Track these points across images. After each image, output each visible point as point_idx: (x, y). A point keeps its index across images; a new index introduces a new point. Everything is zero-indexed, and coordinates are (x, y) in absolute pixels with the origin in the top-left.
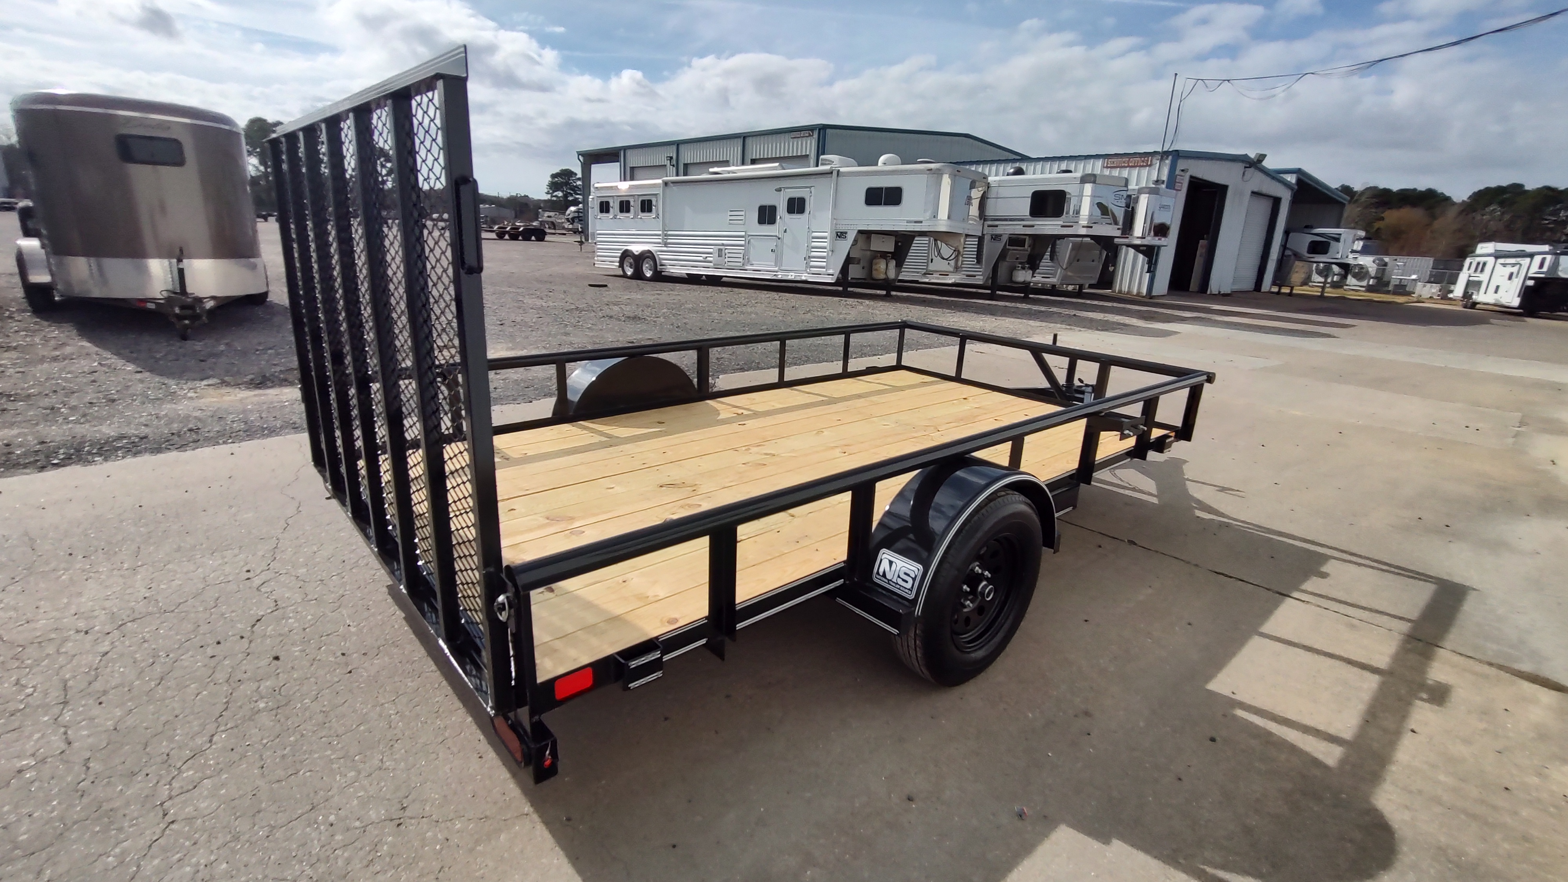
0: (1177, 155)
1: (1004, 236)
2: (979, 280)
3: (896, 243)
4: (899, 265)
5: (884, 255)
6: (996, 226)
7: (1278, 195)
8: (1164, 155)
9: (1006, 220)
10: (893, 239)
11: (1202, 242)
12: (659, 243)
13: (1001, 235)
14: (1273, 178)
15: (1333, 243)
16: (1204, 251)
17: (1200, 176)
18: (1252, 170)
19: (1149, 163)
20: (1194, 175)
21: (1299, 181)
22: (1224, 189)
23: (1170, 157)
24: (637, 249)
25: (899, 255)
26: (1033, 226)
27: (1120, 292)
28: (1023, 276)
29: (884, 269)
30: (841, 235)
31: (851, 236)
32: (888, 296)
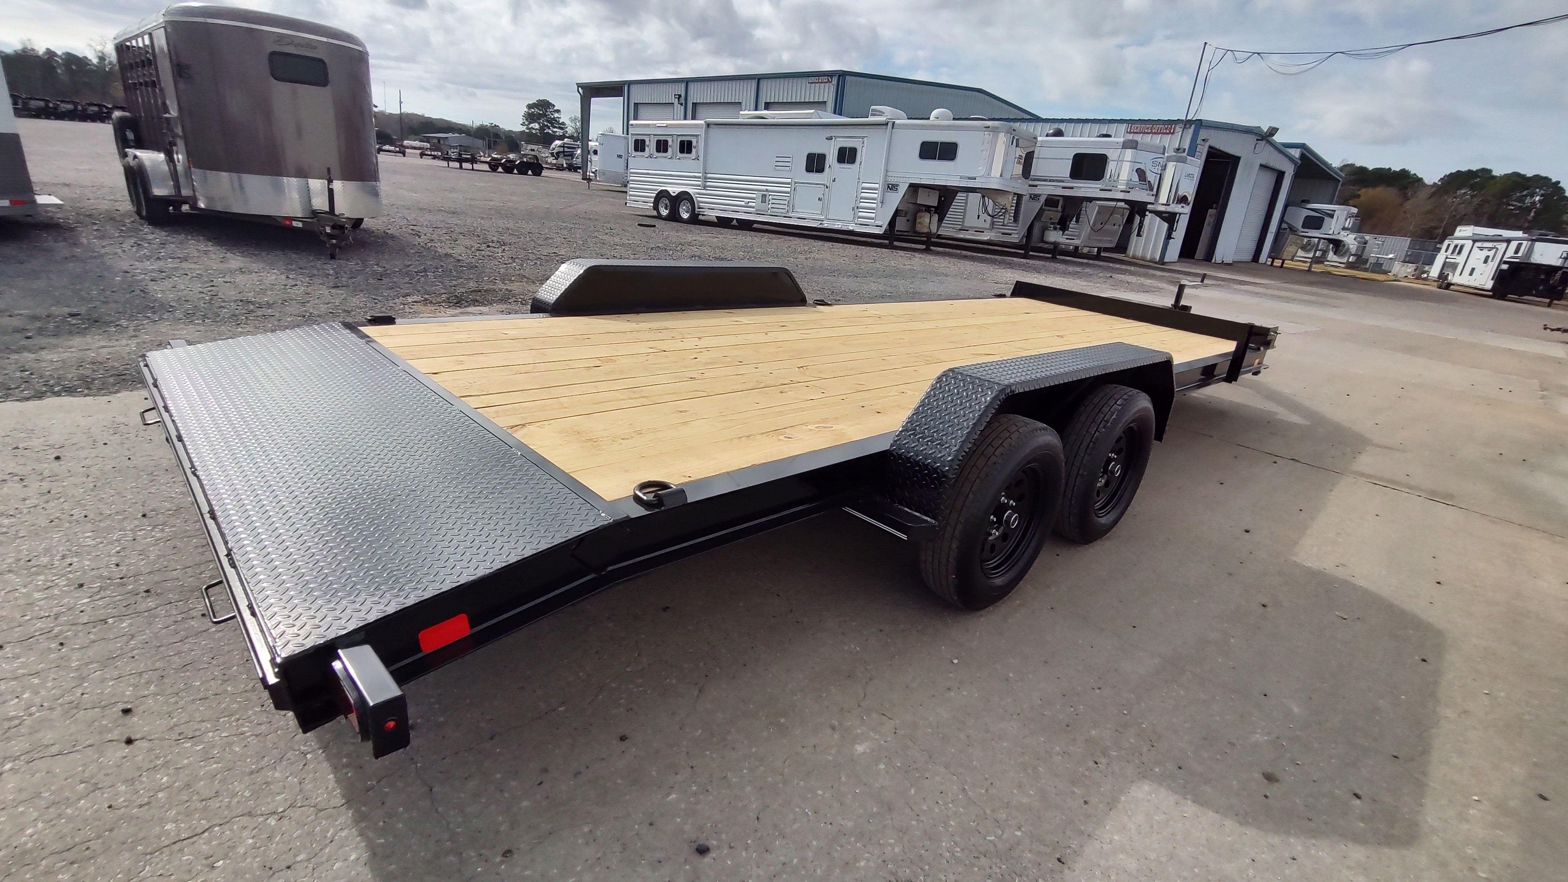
0: (1200, 124)
1: (1042, 196)
2: (1015, 238)
3: (940, 197)
4: (940, 220)
5: (928, 209)
6: (1036, 186)
7: (1283, 169)
8: (1187, 123)
9: (1046, 180)
10: (937, 192)
11: (1211, 212)
12: (699, 186)
13: (1039, 195)
14: (1281, 152)
15: (1327, 219)
16: (1212, 220)
17: (1217, 147)
18: (1264, 142)
19: (1172, 131)
20: (1212, 145)
21: (1303, 156)
22: (1237, 159)
23: (1193, 126)
24: (674, 190)
25: (941, 210)
26: (1072, 188)
27: (1134, 257)
28: (1054, 236)
29: (928, 223)
30: (893, 187)
31: (903, 189)
32: (927, 251)
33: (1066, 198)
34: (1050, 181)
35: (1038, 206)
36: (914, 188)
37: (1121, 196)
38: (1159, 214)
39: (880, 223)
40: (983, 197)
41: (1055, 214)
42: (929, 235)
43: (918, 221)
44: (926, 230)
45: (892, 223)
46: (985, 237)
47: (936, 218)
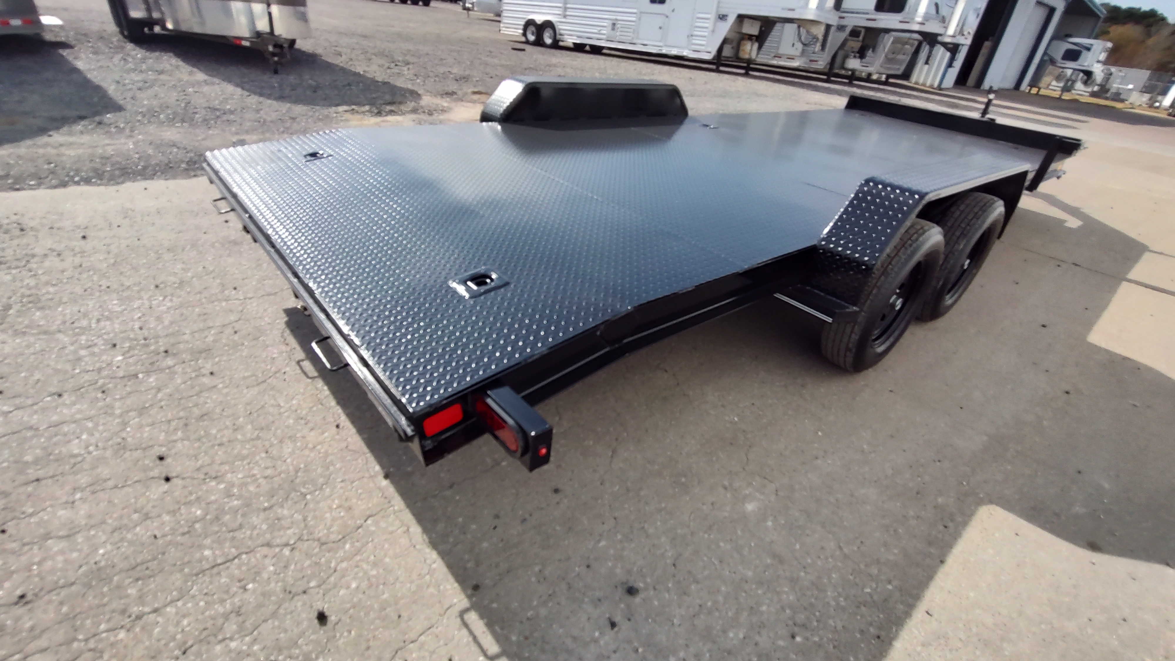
1: (848, 27)
3: (761, 27)
4: (760, 48)
5: (750, 37)
6: (844, 18)
7: (1055, 5)
9: (852, 13)
10: (760, 22)
11: (988, 43)
12: (560, 15)
13: (846, 26)
15: (1085, 52)
24: (539, 19)
25: (760, 39)
26: (874, 20)
27: (916, 83)
28: (853, 63)
29: (749, 50)
30: (722, 17)
31: (732, 19)
32: (746, 75)
33: (868, 30)
34: (857, 13)
35: (843, 35)
36: (741, 18)
37: (916, 27)
38: (944, 45)
39: (709, 50)
40: (799, 27)
41: (855, 44)
42: (749, 61)
43: (741, 48)
44: (747, 56)
45: (720, 50)
46: (795, 64)
47: (756, 45)
